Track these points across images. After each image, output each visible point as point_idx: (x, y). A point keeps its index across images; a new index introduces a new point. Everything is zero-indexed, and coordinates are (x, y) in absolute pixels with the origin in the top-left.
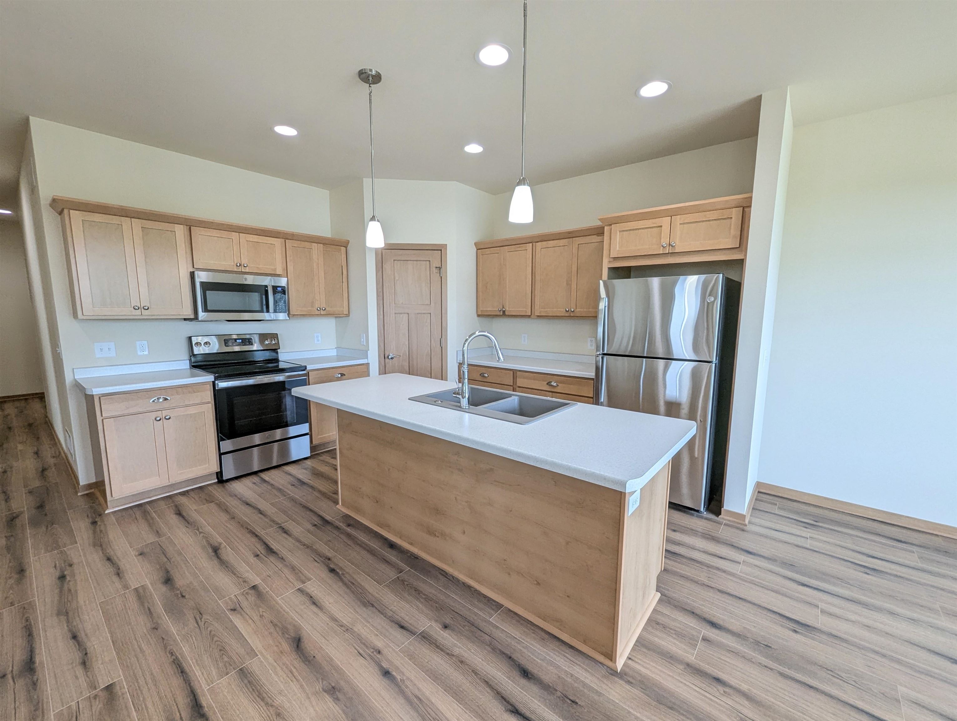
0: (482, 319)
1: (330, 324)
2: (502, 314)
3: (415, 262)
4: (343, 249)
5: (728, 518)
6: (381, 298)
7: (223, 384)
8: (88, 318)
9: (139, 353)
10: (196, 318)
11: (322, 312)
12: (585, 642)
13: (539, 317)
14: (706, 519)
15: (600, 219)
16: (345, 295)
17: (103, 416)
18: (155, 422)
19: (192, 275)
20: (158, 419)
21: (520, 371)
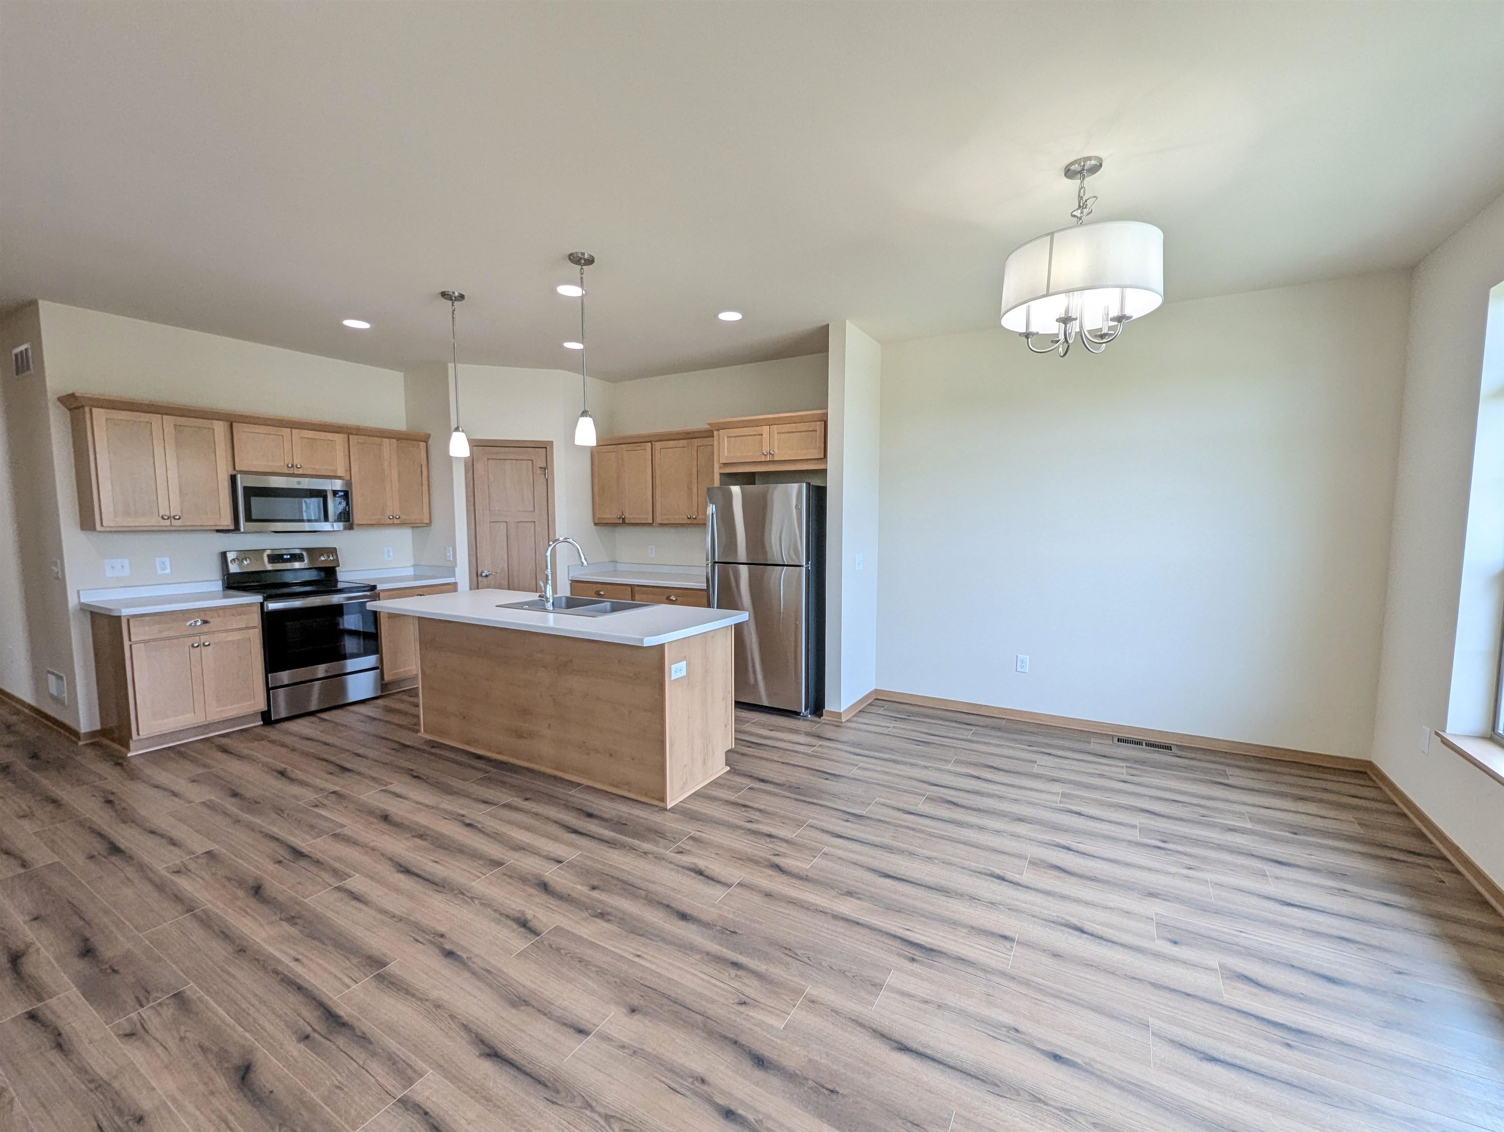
0: (598, 528)
1: (405, 536)
2: (621, 522)
3: (514, 461)
4: (422, 444)
5: (830, 718)
6: (472, 503)
7: (272, 606)
8: (108, 529)
9: (159, 572)
10: (237, 529)
11: (396, 521)
12: (646, 795)
13: (662, 525)
14: (811, 721)
15: (708, 424)
16: (426, 500)
17: (132, 639)
18: (191, 648)
19: (233, 479)
20: (196, 645)
21: (638, 586)
